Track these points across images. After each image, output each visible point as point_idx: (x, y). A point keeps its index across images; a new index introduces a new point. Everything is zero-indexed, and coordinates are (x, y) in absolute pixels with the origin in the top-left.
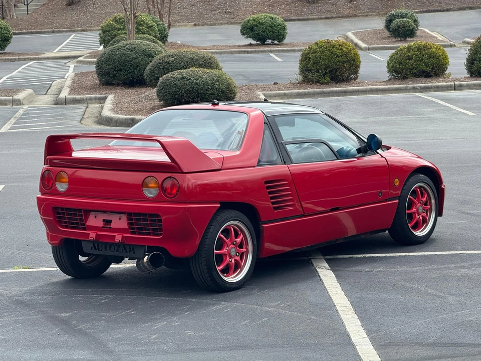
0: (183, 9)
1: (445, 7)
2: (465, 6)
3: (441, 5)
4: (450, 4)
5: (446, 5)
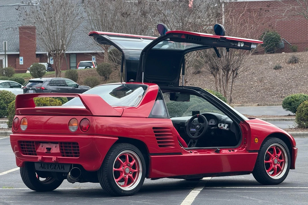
0: (251, 94)
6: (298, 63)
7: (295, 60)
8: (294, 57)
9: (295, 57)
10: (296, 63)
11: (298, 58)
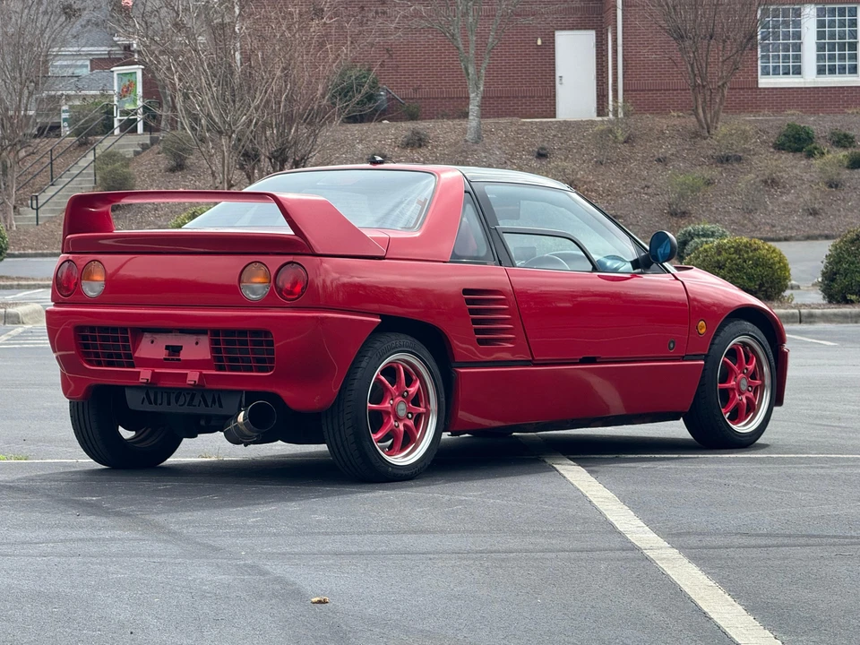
1: (782, 234)
2: (817, 232)
3: (774, 229)
4: (790, 229)
5: (783, 230)
6: (427, 147)
7: (420, 139)
8: (415, 133)
9: (418, 133)
10: (420, 146)
11: (426, 136)
